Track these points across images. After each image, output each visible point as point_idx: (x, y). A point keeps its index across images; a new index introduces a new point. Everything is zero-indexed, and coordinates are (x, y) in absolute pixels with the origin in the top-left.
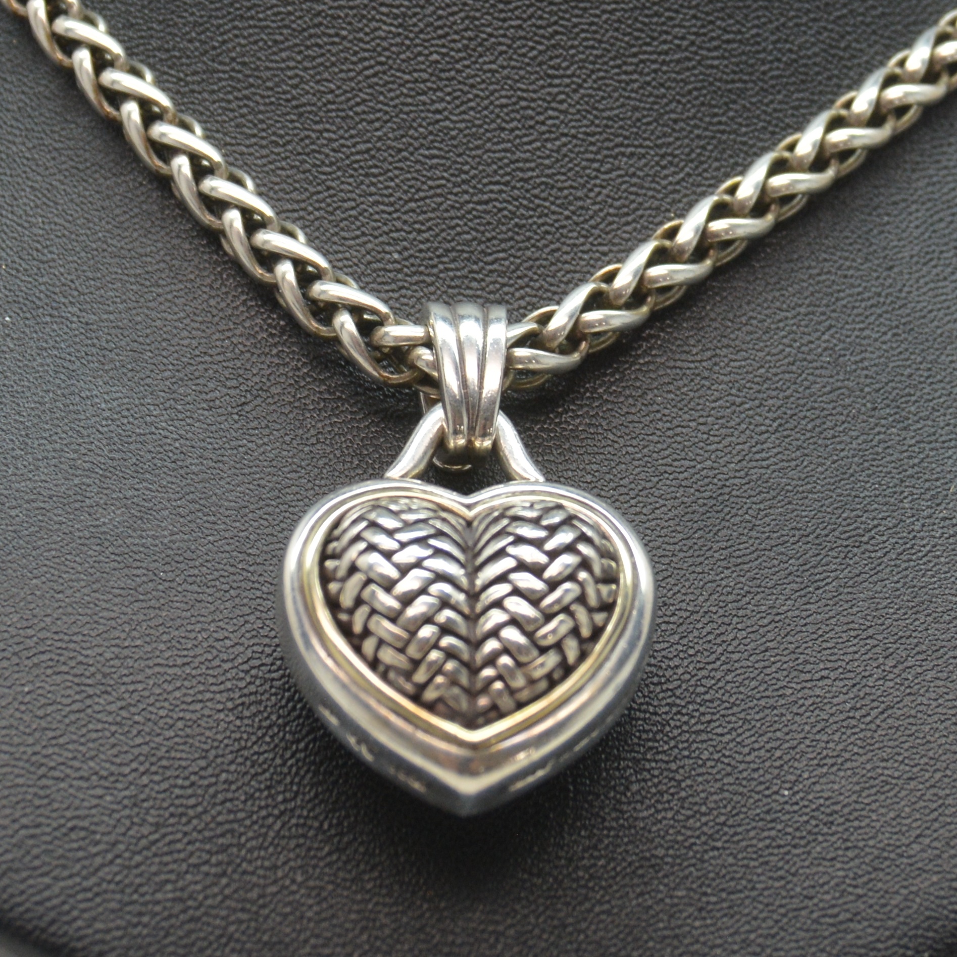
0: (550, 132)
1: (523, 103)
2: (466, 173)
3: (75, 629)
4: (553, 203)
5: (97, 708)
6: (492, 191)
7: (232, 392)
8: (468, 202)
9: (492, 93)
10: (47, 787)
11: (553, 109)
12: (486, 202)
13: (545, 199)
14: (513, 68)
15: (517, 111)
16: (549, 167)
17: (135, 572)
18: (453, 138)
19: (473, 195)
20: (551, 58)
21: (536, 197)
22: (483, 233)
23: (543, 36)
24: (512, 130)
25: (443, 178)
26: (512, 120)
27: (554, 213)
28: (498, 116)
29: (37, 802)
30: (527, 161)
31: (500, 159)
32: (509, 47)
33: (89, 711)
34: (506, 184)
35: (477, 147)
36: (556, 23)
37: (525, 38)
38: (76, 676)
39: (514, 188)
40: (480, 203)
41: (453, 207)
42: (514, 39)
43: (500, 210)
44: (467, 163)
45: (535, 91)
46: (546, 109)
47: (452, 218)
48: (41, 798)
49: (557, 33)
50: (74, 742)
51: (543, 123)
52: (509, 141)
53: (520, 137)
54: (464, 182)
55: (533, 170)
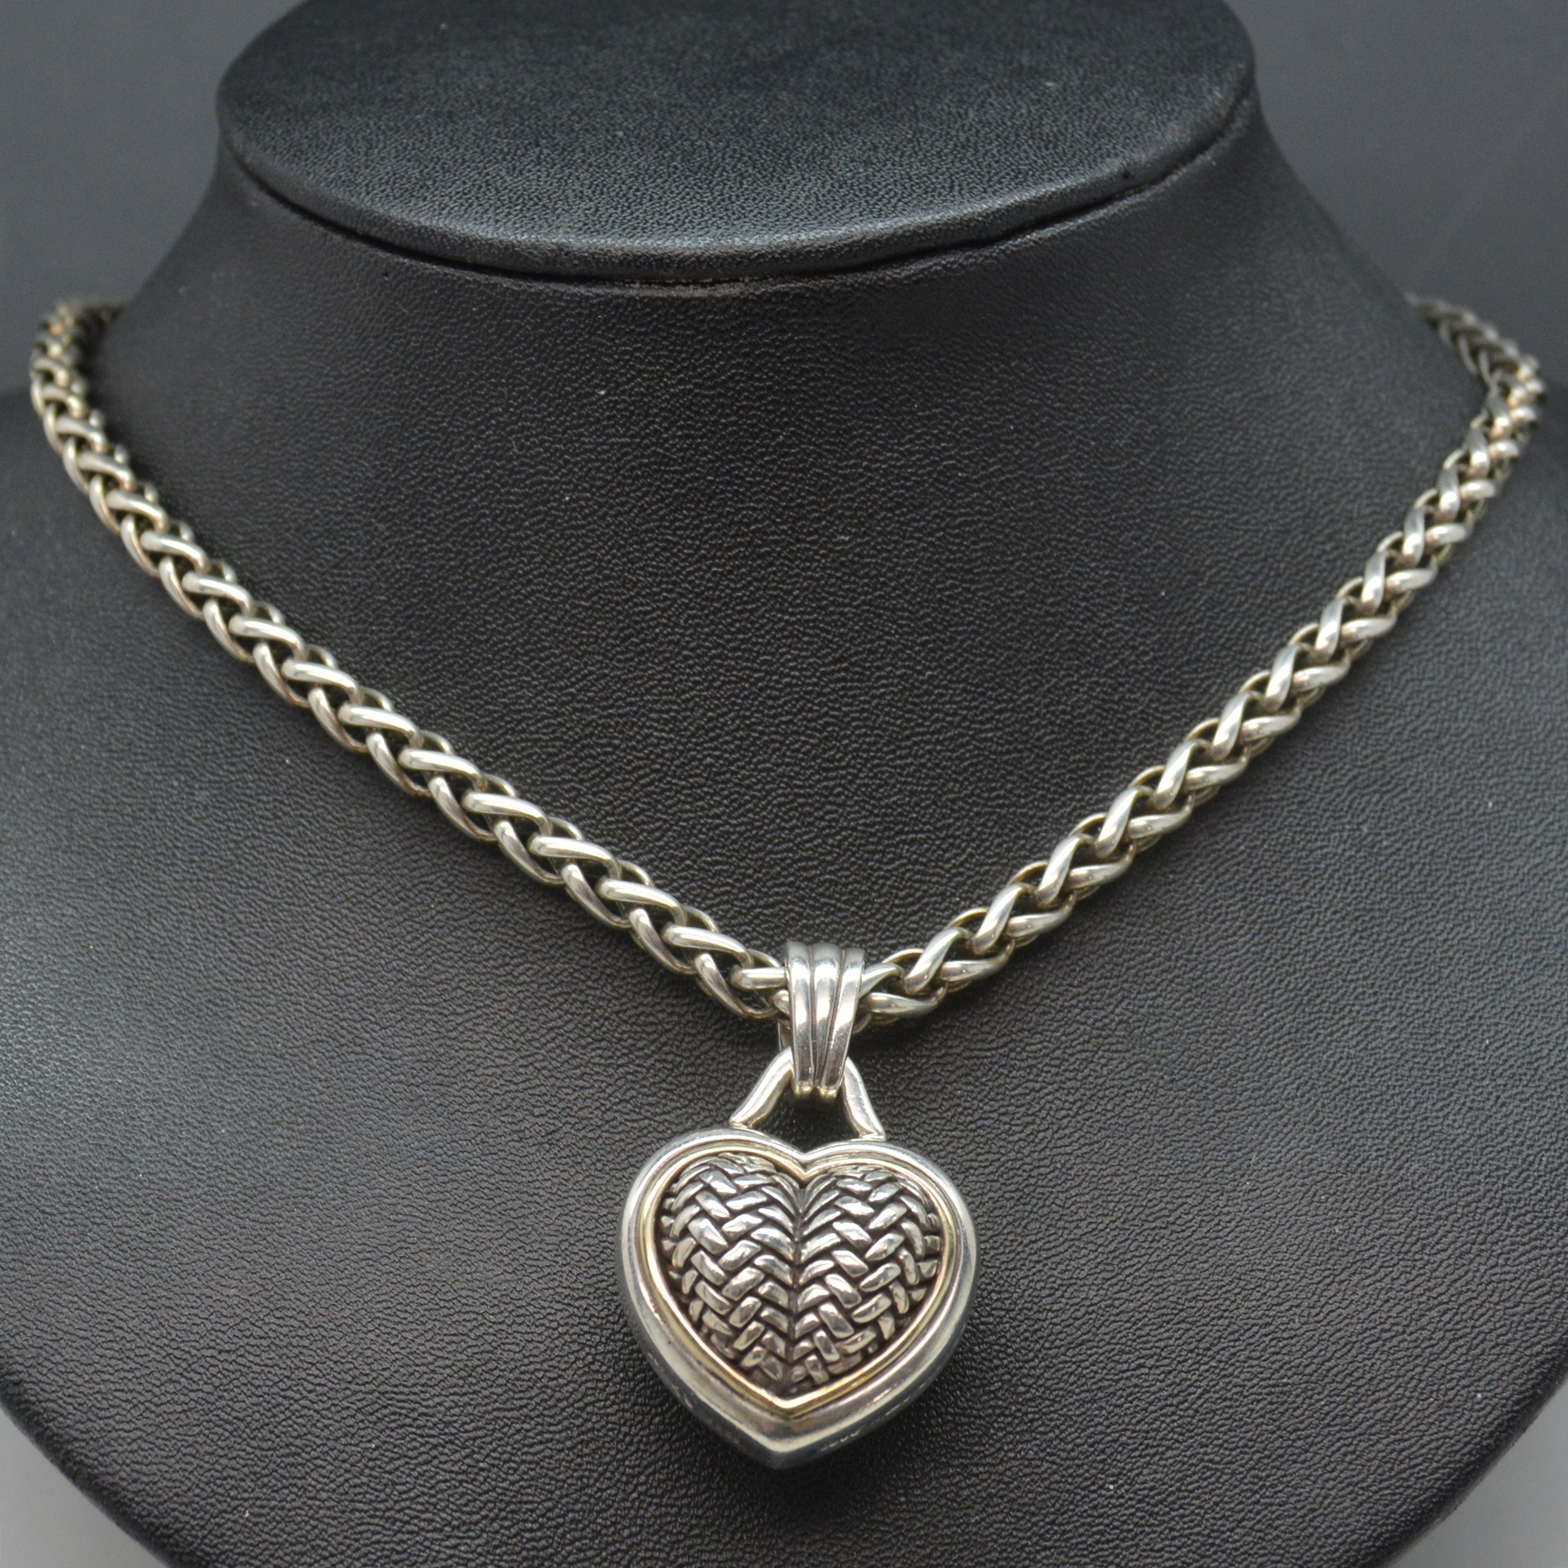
0: (830, 827)
1: (801, 800)
2: (750, 877)
3: (412, 1381)
4: (838, 900)
5: (443, 1458)
6: (777, 894)
7: (541, 1121)
8: (753, 907)
9: (769, 793)
10: (402, 1541)
11: (830, 803)
12: (772, 906)
13: (830, 897)
14: (788, 764)
15: (796, 809)
16: (832, 863)
17: (467, 1317)
18: (734, 842)
19: (758, 899)
20: (825, 751)
21: (822, 895)
22: (772, 937)
23: (815, 729)
24: (792, 829)
25: (727, 884)
26: (791, 819)
27: (840, 910)
28: (777, 816)
29: (395, 1557)
30: (809, 859)
31: (783, 860)
32: (782, 743)
33: (435, 1462)
34: (791, 884)
35: (759, 850)
36: (826, 714)
37: (796, 733)
38: (418, 1427)
39: (799, 888)
40: (766, 906)
41: (740, 913)
42: (786, 735)
43: (787, 912)
44: (750, 867)
45: (811, 787)
46: (824, 804)
47: (740, 925)
48: (398, 1553)
49: (827, 724)
50: (424, 1494)
51: (822, 819)
52: (790, 840)
53: (801, 835)
54: (749, 886)
55: (816, 867)
